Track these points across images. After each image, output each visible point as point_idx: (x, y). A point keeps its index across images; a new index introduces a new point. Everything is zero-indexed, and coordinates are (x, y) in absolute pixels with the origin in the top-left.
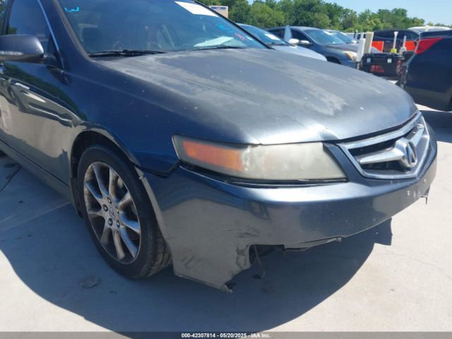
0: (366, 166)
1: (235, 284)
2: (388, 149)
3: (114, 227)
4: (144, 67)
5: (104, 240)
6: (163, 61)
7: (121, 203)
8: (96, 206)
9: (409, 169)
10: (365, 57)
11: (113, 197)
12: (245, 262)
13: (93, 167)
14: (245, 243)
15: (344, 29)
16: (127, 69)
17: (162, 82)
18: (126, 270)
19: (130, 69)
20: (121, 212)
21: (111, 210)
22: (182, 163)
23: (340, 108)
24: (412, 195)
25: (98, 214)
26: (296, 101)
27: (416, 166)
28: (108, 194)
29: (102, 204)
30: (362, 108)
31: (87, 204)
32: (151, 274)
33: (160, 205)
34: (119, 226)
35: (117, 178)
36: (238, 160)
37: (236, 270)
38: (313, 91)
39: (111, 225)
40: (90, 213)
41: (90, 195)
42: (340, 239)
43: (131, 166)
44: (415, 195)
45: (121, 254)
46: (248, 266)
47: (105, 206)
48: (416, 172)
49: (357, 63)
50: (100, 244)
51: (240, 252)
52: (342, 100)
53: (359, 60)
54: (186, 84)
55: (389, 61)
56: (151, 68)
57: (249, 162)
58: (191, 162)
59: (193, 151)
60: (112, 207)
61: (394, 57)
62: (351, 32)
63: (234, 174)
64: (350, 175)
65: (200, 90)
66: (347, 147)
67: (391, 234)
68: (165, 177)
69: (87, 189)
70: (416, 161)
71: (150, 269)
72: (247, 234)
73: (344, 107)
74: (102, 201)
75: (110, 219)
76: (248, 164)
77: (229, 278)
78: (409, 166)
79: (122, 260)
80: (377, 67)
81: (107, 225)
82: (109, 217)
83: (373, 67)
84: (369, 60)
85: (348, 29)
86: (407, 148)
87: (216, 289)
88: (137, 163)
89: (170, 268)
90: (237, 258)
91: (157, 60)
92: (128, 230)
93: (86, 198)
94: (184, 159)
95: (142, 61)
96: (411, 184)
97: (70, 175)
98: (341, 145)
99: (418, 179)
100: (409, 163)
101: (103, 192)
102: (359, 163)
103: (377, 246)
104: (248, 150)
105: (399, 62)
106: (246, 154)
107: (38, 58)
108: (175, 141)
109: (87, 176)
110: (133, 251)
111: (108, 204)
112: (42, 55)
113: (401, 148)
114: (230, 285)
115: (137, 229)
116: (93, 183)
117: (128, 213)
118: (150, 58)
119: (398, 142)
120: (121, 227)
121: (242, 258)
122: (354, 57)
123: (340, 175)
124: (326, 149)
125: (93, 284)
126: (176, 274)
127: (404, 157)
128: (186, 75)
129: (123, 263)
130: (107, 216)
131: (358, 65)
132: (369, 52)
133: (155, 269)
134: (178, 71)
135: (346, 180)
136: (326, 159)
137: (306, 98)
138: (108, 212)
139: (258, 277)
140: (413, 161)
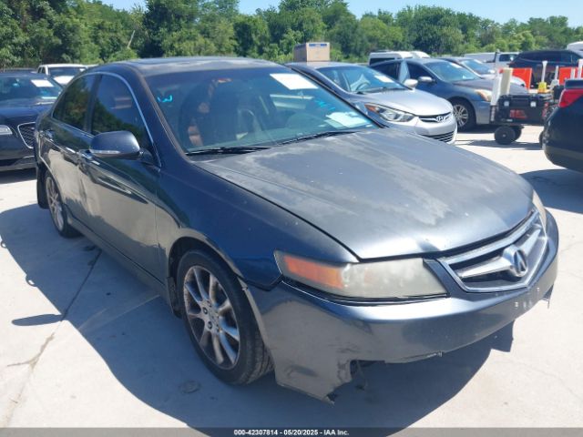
0: (468, 280)
1: (336, 396)
2: (495, 259)
3: (213, 331)
4: (244, 170)
5: (203, 342)
6: (262, 161)
7: (221, 309)
8: (196, 308)
9: (519, 279)
10: (502, 99)
11: (213, 302)
12: (346, 377)
13: (194, 270)
14: (346, 358)
15: (483, 46)
16: (227, 174)
17: (263, 189)
18: (225, 375)
19: (230, 174)
20: (221, 318)
21: (211, 314)
22: (283, 278)
23: (442, 216)
24: (521, 305)
25: (198, 316)
26: (397, 209)
27: (527, 274)
28: (208, 298)
29: (201, 306)
30: (467, 214)
31: (187, 305)
32: (250, 380)
33: (259, 308)
34: (218, 331)
35: (217, 284)
36: (338, 277)
37: (338, 382)
38: (417, 197)
39: (211, 328)
40: (189, 313)
41: (190, 295)
42: (440, 354)
43: (233, 277)
44: (525, 306)
45: (220, 358)
46: (348, 379)
47: (205, 309)
48: (526, 282)
49: (492, 107)
50: (199, 346)
51: (341, 367)
52: (445, 205)
53: (494, 102)
54: (286, 192)
55: (533, 104)
56: (251, 171)
57: (349, 279)
58: (292, 277)
59: (295, 267)
60: (212, 311)
61: (539, 99)
62: (491, 50)
63: (335, 292)
64: (451, 290)
65: (300, 199)
66: (447, 262)
67: (512, 339)
68: (267, 290)
69: (186, 289)
70: (527, 271)
71: (249, 377)
72: (348, 349)
73: (448, 214)
74: (202, 304)
75: (210, 323)
76: (347, 281)
77: (332, 390)
78: (517, 275)
79: (222, 364)
80: (518, 111)
81: (206, 328)
82: (209, 320)
83: (513, 111)
84: (507, 104)
85: (488, 46)
86: (515, 256)
87: (317, 400)
88: (240, 274)
89: (272, 375)
90: (339, 372)
91: (256, 160)
92: (227, 336)
93: (185, 298)
94: (286, 275)
95: (240, 162)
96: (520, 295)
97: (167, 274)
98: (442, 260)
99: (529, 288)
100: (518, 272)
101: (203, 295)
102: (460, 278)
103: (494, 353)
104: (348, 267)
105: (546, 105)
106: (346, 273)
107: (135, 155)
108: (277, 255)
109: (187, 278)
110: (232, 357)
111: (208, 308)
112: (138, 153)
113: (508, 258)
114: (332, 396)
115: (236, 335)
116: (193, 284)
117: (228, 319)
118: (249, 158)
119: (507, 250)
120: (221, 332)
121: (343, 373)
122: (488, 97)
123: (440, 290)
124: (425, 265)
125: (194, 389)
126: (279, 383)
127: (511, 267)
128: (286, 180)
129: (222, 368)
130: (206, 319)
131: (493, 109)
132: (508, 93)
133: (254, 376)
134: (278, 175)
135: (448, 295)
136: (426, 274)
137: (407, 205)
138: (207, 315)
139: (360, 387)
140: (523, 269)
